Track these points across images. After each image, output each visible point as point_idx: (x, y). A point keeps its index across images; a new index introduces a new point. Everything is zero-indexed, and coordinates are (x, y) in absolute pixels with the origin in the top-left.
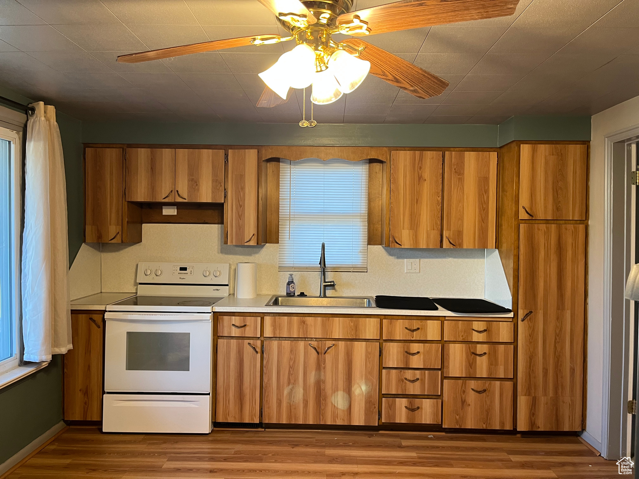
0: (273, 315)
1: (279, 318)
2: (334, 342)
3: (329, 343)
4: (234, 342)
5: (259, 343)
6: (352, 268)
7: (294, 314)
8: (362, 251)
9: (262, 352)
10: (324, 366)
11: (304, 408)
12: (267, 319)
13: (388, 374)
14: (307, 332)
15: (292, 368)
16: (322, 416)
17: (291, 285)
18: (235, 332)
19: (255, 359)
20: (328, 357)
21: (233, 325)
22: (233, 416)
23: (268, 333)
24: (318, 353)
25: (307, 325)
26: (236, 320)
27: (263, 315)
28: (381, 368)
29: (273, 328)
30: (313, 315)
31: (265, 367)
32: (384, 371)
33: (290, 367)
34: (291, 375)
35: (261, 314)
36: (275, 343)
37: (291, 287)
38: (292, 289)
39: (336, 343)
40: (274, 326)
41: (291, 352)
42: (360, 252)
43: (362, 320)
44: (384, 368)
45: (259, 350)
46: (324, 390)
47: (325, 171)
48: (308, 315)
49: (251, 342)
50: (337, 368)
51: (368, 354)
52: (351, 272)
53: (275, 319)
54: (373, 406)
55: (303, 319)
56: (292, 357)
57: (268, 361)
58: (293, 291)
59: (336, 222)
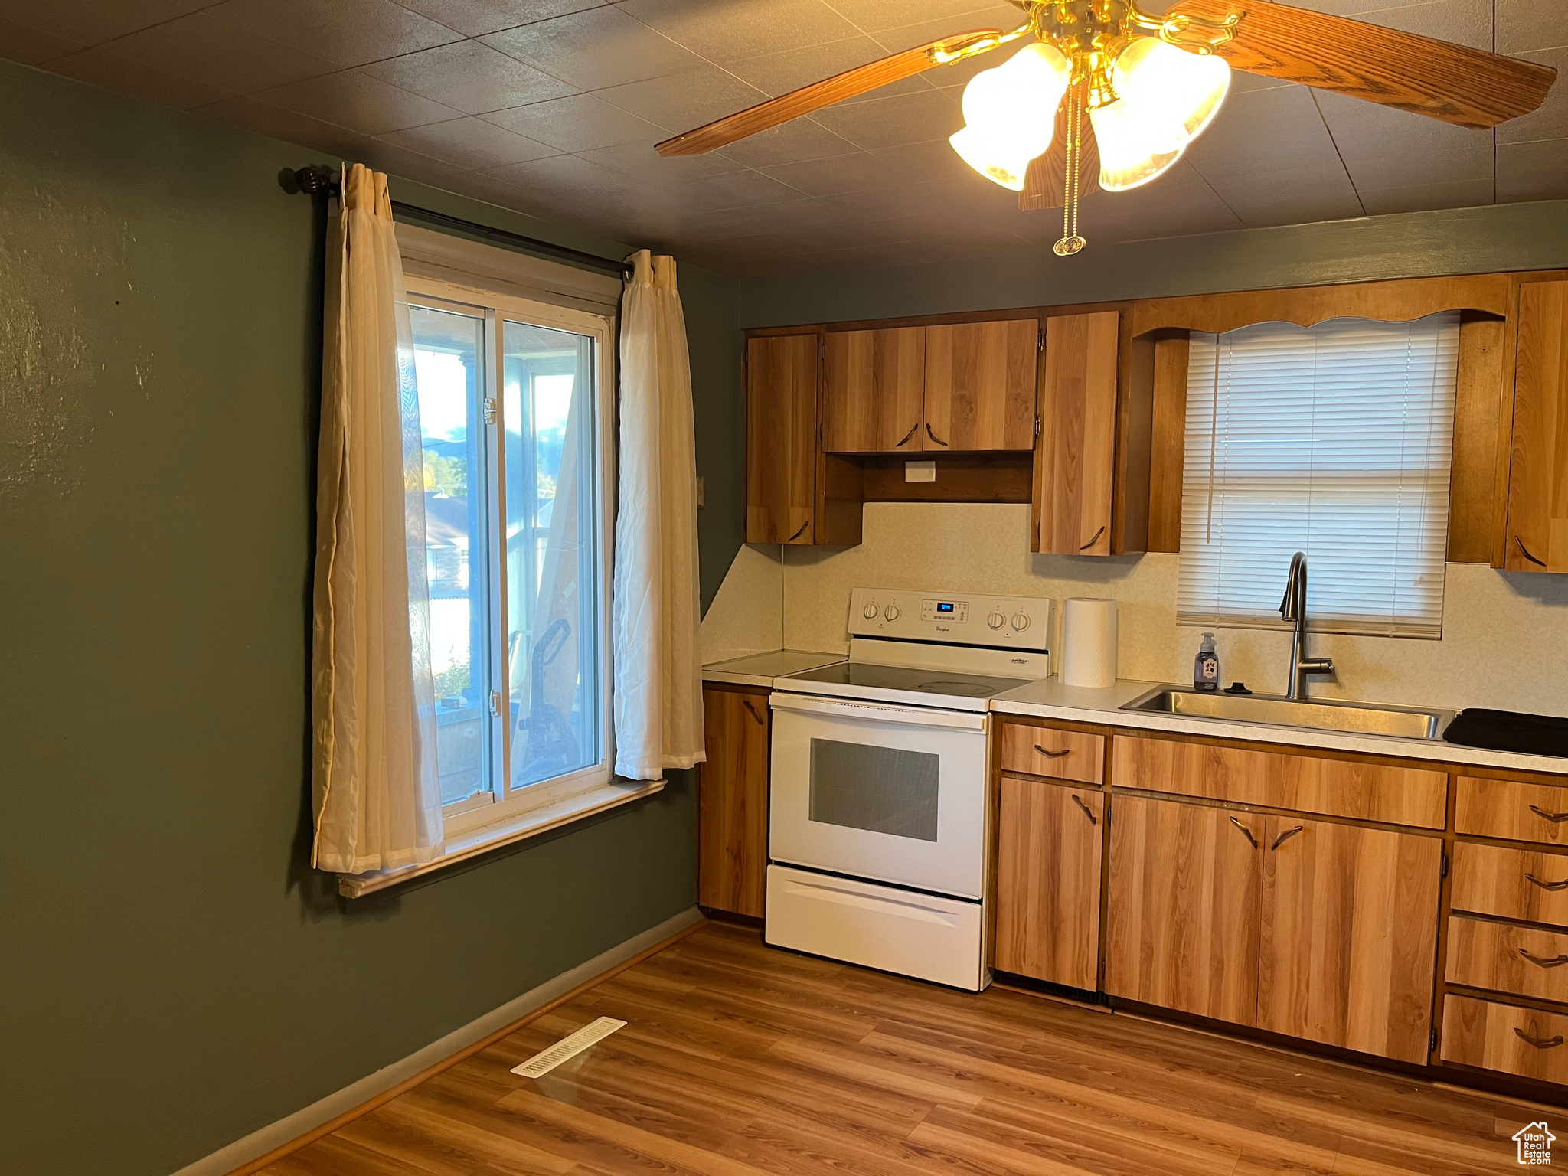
0: (1136, 735)
1: (1153, 744)
2: (1301, 822)
3: (1287, 823)
4: (1038, 788)
5: (1099, 797)
6: (1393, 627)
7: (1192, 738)
8: (1426, 578)
9: (1107, 823)
10: (1272, 879)
11: (1211, 978)
12: (1121, 743)
13: (1467, 933)
14: (1226, 785)
15: (1182, 872)
16: (1263, 1007)
17: (1206, 663)
18: (1042, 765)
19: (1089, 837)
20: (1284, 859)
21: (1038, 748)
22: (1034, 964)
23: (1123, 775)
24: (1255, 844)
25: (1227, 768)
26: (1044, 737)
27: (1109, 732)
28: (1444, 910)
29: (1135, 765)
30: (1244, 744)
31: (1114, 860)
32: (1454, 922)
33: (1178, 870)
34: (1179, 888)
35: (1107, 728)
36: (1140, 806)
37: (1205, 668)
38: (1210, 672)
39: (1308, 826)
40: (1139, 762)
41: (1181, 831)
42: (1422, 582)
43: (1389, 772)
44: (1455, 912)
45: (1098, 815)
46: (1270, 941)
47: (1320, 354)
48: (1231, 742)
49: (1081, 793)
50: (1309, 891)
51: (1404, 867)
52: (1387, 636)
53: (1141, 744)
54: (1416, 1012)
55: (1217, 752)
56: (1183, 844)
57: (1121, 845)
58: (1211, 677)
59: (1346, 496)
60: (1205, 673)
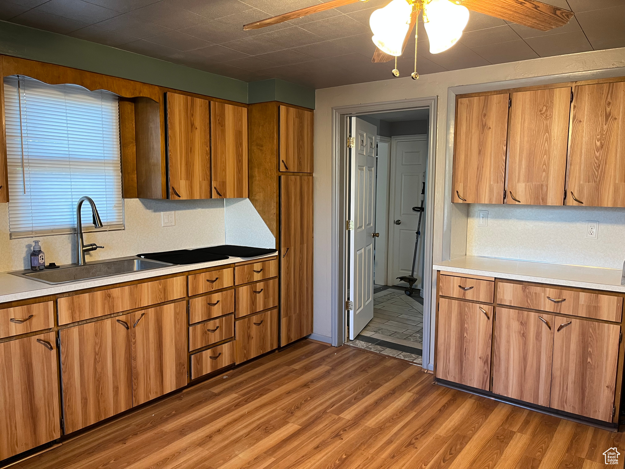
0: (68, 295)
1: (78, 297)
2: (143, 311)
3: (139, 313)
4: (15, 343)
5: (52, 336)
6: (108, 227)
8: (116, 205)
9: (58, 347)
10: (134, 340)
11: (114, 397)
12: (63, 302)
13: (194, 330)
14: (113, 306)
15: (98, 355)
16: (135, 397)
17: (40, 256)
18: (16, 330)
19: (49, 359)
20: (138, 330)
21: (12, 320)
23: (64, 319)
24: (128, 328)
25: (113, 298)
26: (16, 312)
27: (55, 298)
28: (189, 325)
29: (71, 311)
30: (118, 285)
31: (64, 364)
32: (191, 328)
33: (96, 354)
34: (97, 363)
35: (52, 296)
36: (75, 330)
37: (40, 259)
38: (42, 260)
39: (146, 312)
40: (72, 309)
41: (96, 335)
42: (115, 207)
43: (169, 280)
44: (191, 325)
45: (54, 345)
46: (135, 368)
48: (112, 286)
49: (42, 337)
50: (148, 339)
51: (176, 314)
52: (106, 231)
53: (73, 299)
54: (183, 367)
55: (109, 292)
56: (97, 341)
57: (67, 356)
58: (42, 262)
60: (40, 262)
